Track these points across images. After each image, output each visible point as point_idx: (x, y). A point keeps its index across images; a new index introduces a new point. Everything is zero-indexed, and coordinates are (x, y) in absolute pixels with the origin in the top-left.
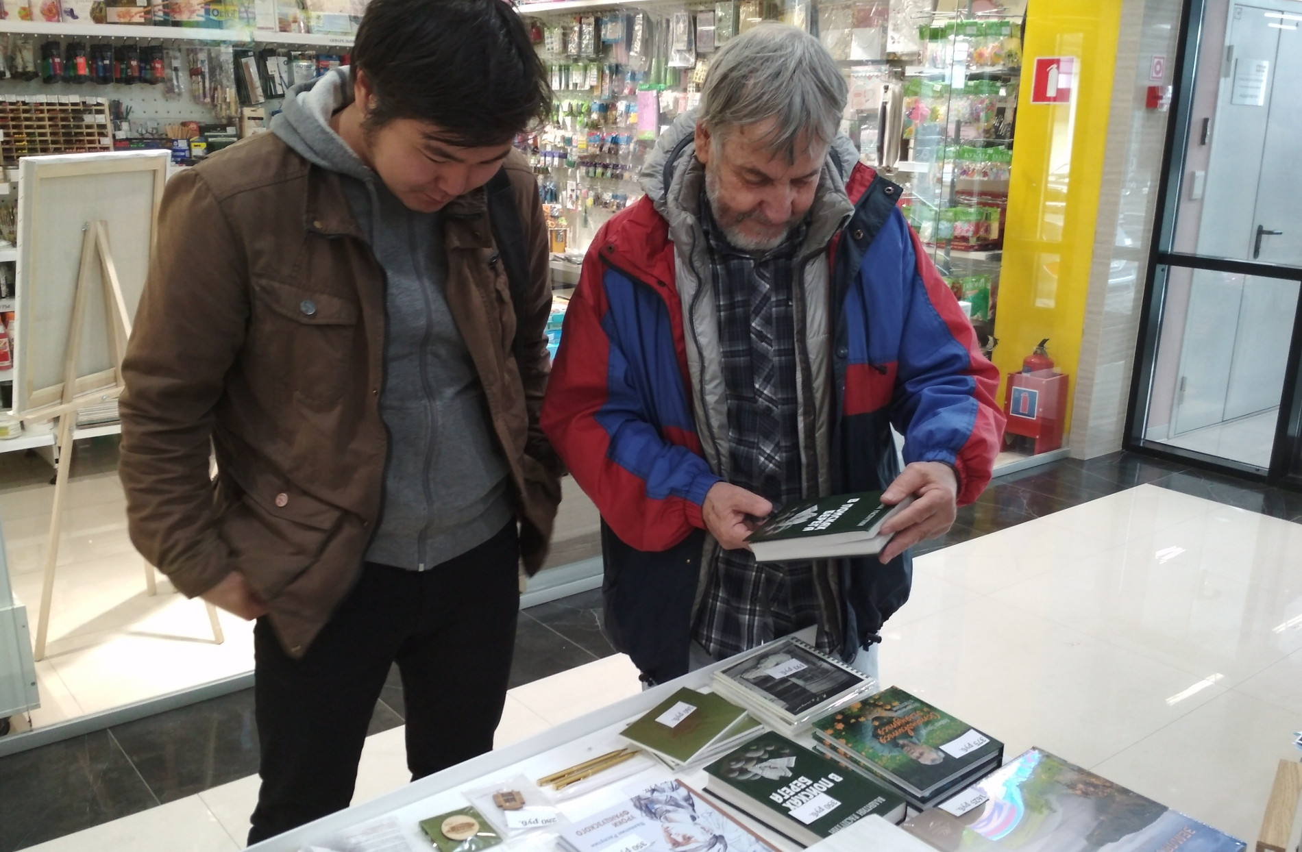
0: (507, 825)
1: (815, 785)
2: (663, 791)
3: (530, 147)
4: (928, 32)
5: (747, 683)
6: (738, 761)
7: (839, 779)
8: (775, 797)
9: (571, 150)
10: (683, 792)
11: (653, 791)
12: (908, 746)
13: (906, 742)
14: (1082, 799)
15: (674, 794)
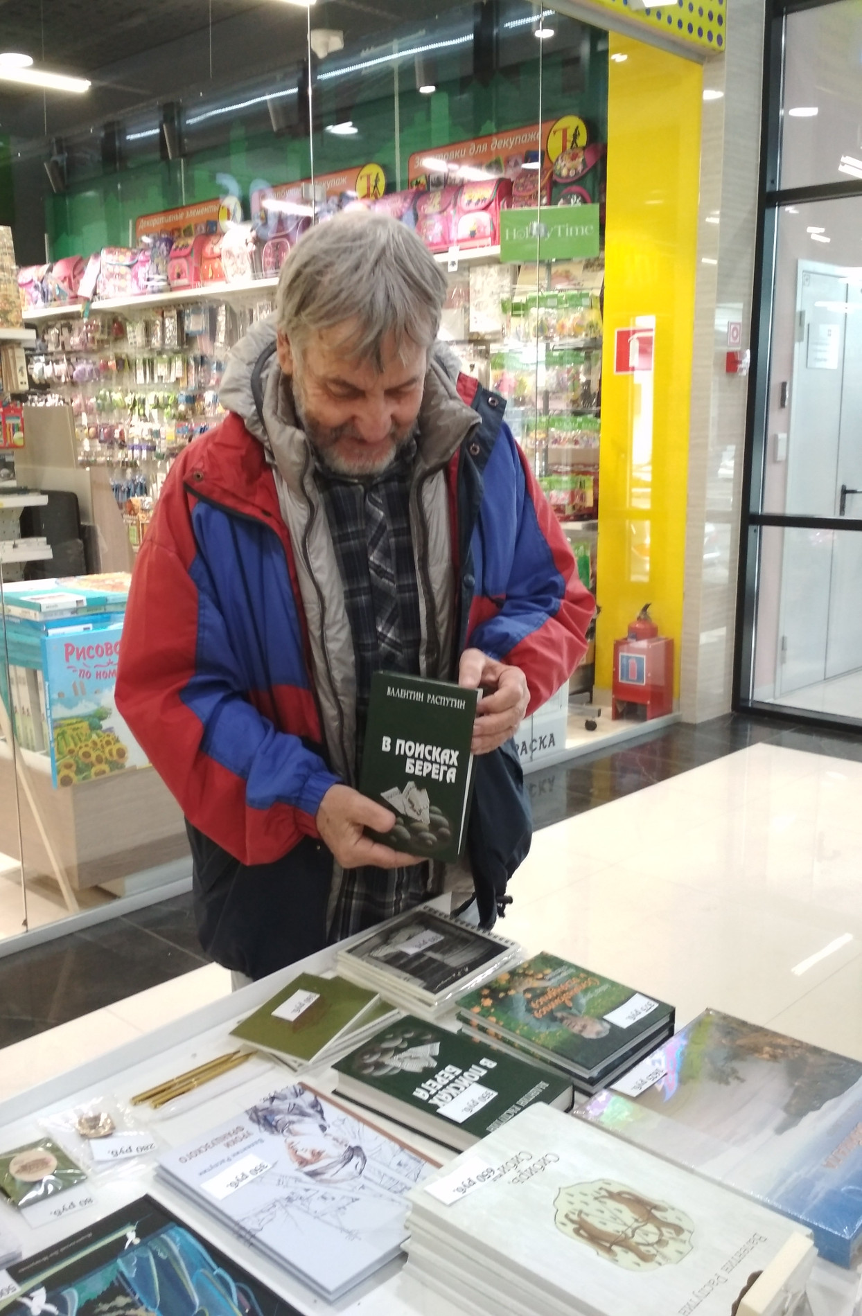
0: (92, 1158)
1: (466, 1074)
2: (284, 1098)
3: (117, 442)
4: (510, 306)
5: (375, 962)
6: (373, 1053)
7: (492, 1065)
8: (420, 1093)
9: (160, 442)
10: (308, 1097)
11: (273, 1099)
12: (567, 1018)
13: (565, 1014)
14: (771, 1064)
15: (299, 1101)
